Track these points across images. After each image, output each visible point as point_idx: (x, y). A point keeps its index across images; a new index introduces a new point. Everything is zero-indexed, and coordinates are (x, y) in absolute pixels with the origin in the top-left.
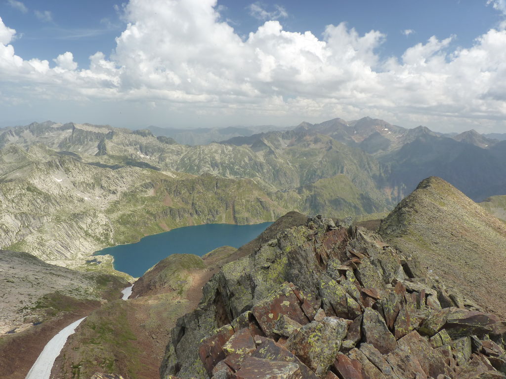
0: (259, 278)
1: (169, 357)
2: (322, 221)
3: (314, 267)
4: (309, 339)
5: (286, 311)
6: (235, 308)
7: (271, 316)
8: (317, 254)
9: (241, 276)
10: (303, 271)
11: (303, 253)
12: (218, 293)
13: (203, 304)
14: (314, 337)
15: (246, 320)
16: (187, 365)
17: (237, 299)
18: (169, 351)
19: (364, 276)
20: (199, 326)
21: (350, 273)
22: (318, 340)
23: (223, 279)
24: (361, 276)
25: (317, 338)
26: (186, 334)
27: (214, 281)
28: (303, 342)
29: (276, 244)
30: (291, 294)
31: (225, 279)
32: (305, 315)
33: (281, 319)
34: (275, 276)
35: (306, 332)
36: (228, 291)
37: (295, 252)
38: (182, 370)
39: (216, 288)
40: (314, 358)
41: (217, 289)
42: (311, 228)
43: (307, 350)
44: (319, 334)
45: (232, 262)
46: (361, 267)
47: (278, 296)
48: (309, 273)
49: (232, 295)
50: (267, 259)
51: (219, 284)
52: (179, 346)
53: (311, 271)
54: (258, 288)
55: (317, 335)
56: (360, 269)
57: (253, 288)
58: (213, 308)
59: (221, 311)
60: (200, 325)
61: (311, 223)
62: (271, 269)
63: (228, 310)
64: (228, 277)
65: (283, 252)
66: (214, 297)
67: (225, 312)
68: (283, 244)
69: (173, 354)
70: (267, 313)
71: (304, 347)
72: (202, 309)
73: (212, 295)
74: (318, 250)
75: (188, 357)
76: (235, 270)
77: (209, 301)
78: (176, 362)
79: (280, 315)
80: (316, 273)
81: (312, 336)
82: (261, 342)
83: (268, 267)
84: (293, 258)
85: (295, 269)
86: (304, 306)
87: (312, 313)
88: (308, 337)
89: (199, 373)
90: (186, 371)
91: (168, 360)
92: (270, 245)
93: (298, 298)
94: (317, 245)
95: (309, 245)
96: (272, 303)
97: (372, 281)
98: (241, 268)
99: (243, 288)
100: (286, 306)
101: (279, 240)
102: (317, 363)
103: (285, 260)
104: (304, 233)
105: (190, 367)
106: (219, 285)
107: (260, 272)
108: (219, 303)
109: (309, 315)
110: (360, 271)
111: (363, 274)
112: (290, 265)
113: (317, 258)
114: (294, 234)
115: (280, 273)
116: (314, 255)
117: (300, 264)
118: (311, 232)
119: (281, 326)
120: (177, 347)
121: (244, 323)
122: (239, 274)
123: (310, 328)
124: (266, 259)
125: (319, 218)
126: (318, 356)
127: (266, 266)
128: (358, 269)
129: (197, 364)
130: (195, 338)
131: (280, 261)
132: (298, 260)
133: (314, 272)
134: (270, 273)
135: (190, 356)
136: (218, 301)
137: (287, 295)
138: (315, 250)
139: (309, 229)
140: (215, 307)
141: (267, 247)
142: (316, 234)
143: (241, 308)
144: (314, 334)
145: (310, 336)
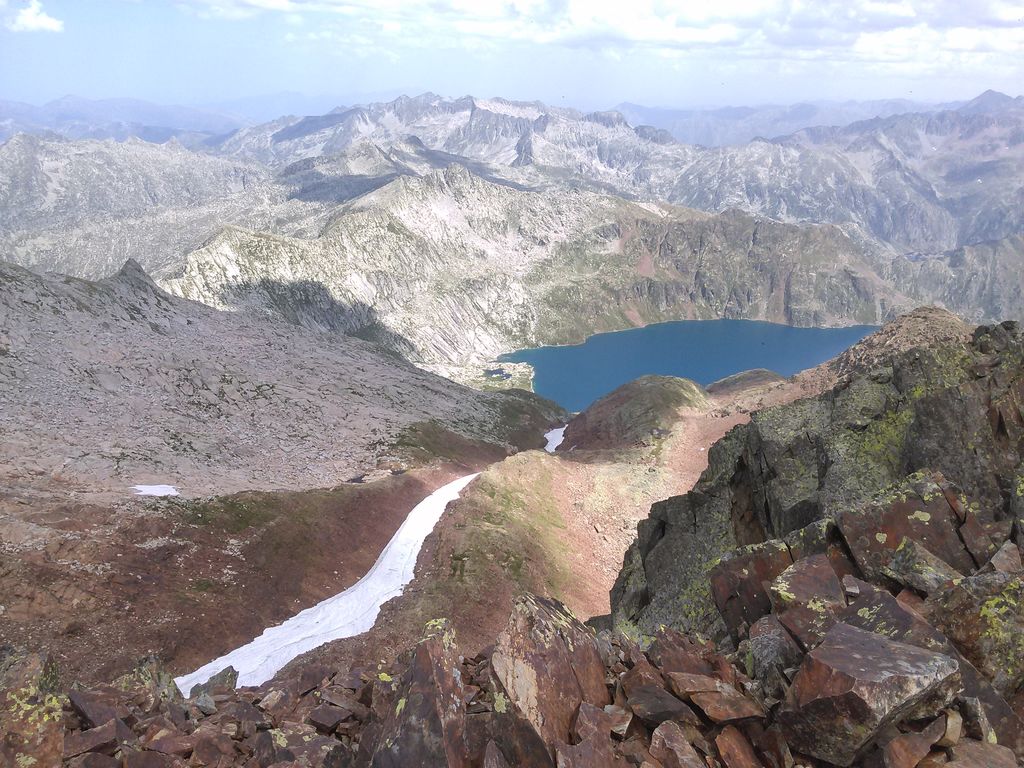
0: (841, 448)
2: (1014, 336)
3: (980, 439)
4: (984, 608)
5: (918, 532)
6: (776, 502)
7: (881, 538)
8: (991, 411)
9: (798, 438)
10: (949, 445)
11: (956, 406)
12: (741, 466)
13: (708, 484)
14: (999, 605)
15: (820, 538)
16: (664, 596)
17: (782, 483)
18: (631, 562)
20: (695, 525)
22: (1007, 614)
23: (755, 438)
25: (1004, 609)
26: (666, 536)
27: (734, 441)
28: (968, 612)
29: (890, 378)
30: (936, 498)
31: (760, 439)
32: (966, 549)
33: (908, 550)
34: (878, 447)
35: (976, 592)
36: (764, 465)
37: (937, 401)
38: (653, 603)
39: (737, 454)
40: (990, 653)
41: (740, 458)
42: (984, 349)
43: (975, 632)
44: (1012, 602)
47: (904, 497)
48: (964, 452)
49: (773, 473)
50: (864, 409)
51: (746, 446)
52: (651, 556)
53: (971, 447)
54: (834, 468)
55: (1005, 603)
57: (824, 467)
58: (728, 494)
59: (744, 503)
60: (698, 524)
61: (983, 339)
62: (870, 432)
63: (760, 503)
64: (767, 434)
65: (904, 398)
66: (732, 473)
67: (752, 507)
68: (907, 381)
69: (639, 569)
70: (874, 531)
71: (969, 623)
72: (706, 492)
73: (728, 468)
74: (997, 404)
75: (668, 582)
76: (783, 422)
77: (721, 478)
78: (645, 586)
79: (905, 539)
80: (982, 454)
81: (992, 603)
82: (858, 591)
83: (864, 428)
84: (929, 414)
85: (930, 438)
86: (966, 531)
87: (987, 547)
88: (982, 603)
89: (687, 617)
90: (662, 607)
91: (627, 579)
92: (875, 379)
93: (954, 510)
94: (995, 392)
95: (975, 389)
96: (887, 510)
98: (799, 421)
99: (798, 463)
100: (922, 523)
101: (896, 371)
102: (997, 665)
103: (907, 416)
104: (963, 360)
105: (671, 601)
106: (746, 450)
107: (843, 435)
108: (742, 487)
109: (976, 552)
112: (919, 427)
113: (991, 420)
114: (939, 361)
115: (891, 442)
116: (983, 412)
117: (945, 428)
118: (983, 359)
119: (907, 563)
120: (647, 559)
121: (815, 542)
122: (792, 433)
123: (988, 585)
124: (859, 409)
125: (1007, 329)
126: (1003, 649)
127: (859, 423)
129: (685, 597)
130: (685, 548)
131: (894, 416)
132: (941, 419)
133: (979, 451)
134: (867, 439)
135: (672, 579)
136: (741, 481)
137: (926, 499)
138: (989, 401)
139: (977, 353)
140: (732, 494)
141: (866, 382)
142: (997, 365)
143: (788, 504)
144: (998, 599)
145: (987, 602)
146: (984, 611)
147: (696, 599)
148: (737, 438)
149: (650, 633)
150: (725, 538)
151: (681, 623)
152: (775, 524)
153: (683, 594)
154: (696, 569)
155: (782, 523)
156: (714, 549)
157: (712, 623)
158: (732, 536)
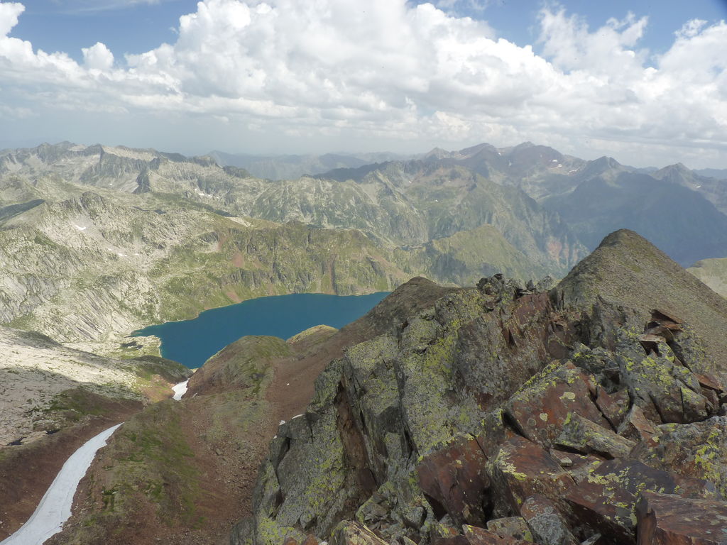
0: (411, 366)
1: (266, 481)
2: (504, 283)
3: (500, 350)
4: (697, 456)
5: (569, 408)
6: (369, 411)
7: (544, 417)
8: (504, 330)
9: (378, 364)
10: (482, 356)
11: (483, 330)
12: (341, 389)
13: (318, 405)
14: (706, 452)
15: (498, 424)
16: (295, 494)
17: (371, 397)
18: (266, 473)
19: (690, 352)
20: (312, 437)
21: (664, 347)
22: (715, 458)
23: (349, 368)
24: (684, 352)
25: (712, 455)
26: (292, 448)
27: (332, 372)
28: (684, 462)
29: (434, 317)
30: (576, 380)
31: (352, 368)
32: (603, 416)
33: (575, 422)
34: (435, 363)
36: (357, 386)
37: (470, 327)
38: (287, 501)
39: (337, 381)
41: (340, 383)
42: (488, 292)
44: (715, 447)
45: (361, 344)
46: (680, 338)
47: (554, 383)
48: (492, 359)
49: (364, 391)
50: (422, 338)
51: (342, 374)
52: (282, 465)
53: (496, 356)
54: (409, 381)
55: (712, 450)
56: (679, 341)
57: (402, 383)
58: (333, 410)
59: (345, 416)
60: (314, 436)
61: (487, 286)
62: (429, 353)
63: (356, 414)
64: (356, 364)
65: (447, 328)
66: (334, 395)
67: (351, 417)
68: (447, 316)
69: (272, 477)
70: (537, 413)
72: (317, 412)
73: (331, 391)
74: (507, 325)
75: (296, 483)
76: (366, 355)
77: (328, 399)
78: (278, 490)
80: (503, 359)
81: (702, 451)
82: (570, 461)
83: (425, 350)
84: (467, 336)
85: (469, 352)
86: (600, 401)
88: (694, 453)
89: (312, 506)
90: (293, 503)
91: (264, 486)
92: (424, 318)
93: (588, 388)
94: (504, 318)
95: (493, 317)
96: (544, 395)
97: (704, 361)
98: (377, 352)
99: (379, 381)
100: (570, 401)
101: (438, 311)
103: (450, 340)
104: (478, 300)
105: (300, 497)
106: (343, 377)
107: (411, 357)
108: (342, 404)
110: (679, 344)
111: (687, 349)
112: (462, 346)
113: (504, 336)
114: (464, 302)
115: (442, 359)
116: (499, 332)
117: (478, 344)
118: (490, 299)
119: (577, 433)
120: (279, 468)
121: (494, 429)
122: (373, 361)
124: (418, 339)
125: (498, 279)
127: (420, 348)
128: (676, 340)
129: (310, 492)
130: (306, 455)
131: (443, 341)
132: (475, 339)
133: (500, 357)
134: (428, 359)
135: (299, 480)
136: (341, 400)
137: (569, 382)
138: (501, 324)
139: (485, 295)
140: (336, 410)
141: (419, 320)
142: (498, 301)
143: (378, 411)
144: (705, 447)
145: (698, 451)
146: (698, 459)
147: (318, 492)
148: (334, 370)
149: (286, 524)
150: (334, 443)
151: (309, 512)
152: (369, 427)
153: (308, 490)
154: (316, 470)
155: (375, 426)
156: (327, 452)
157: (331, 507)
158: (338, 441)
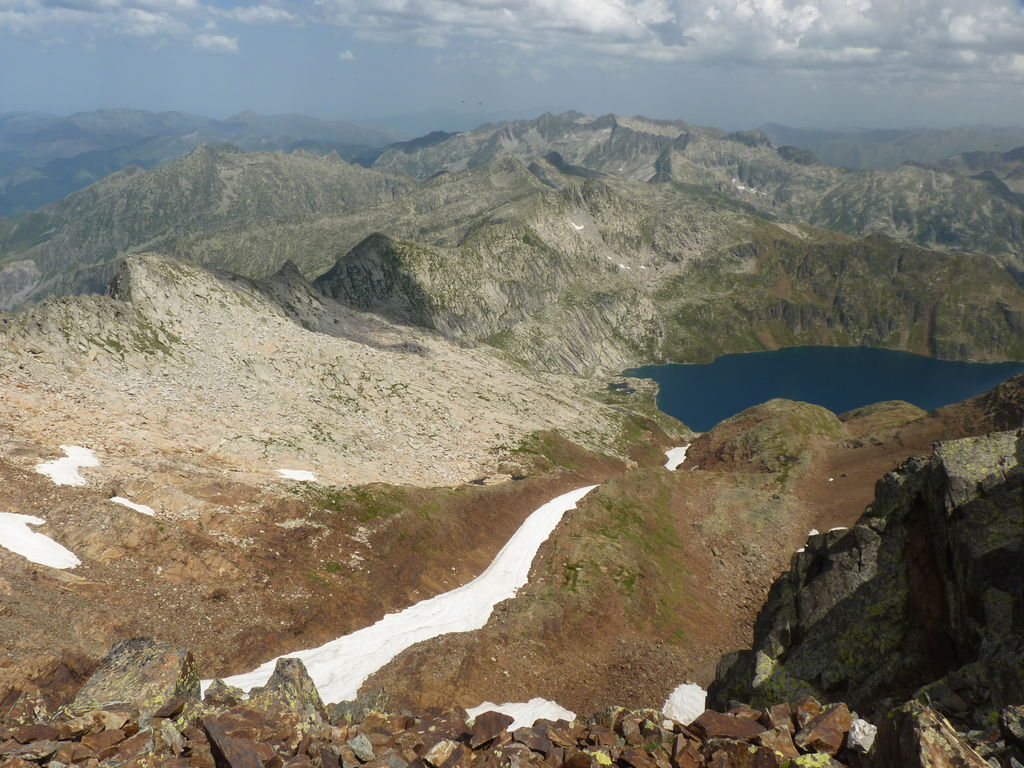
1: (779, 609)
6: (962, 546)
9: (991, 476)
12: (919, 503)
13: (877, 519)
17: (970, 526)
18: (780, 596)
20: (860, 564)
23: (938, 473)
26: (826, 572)
27: (909, 474)
31: (944, 474)
36: (948, 504)
38: (805, 644)
39: (914, 489)
41: (919, 494)
45: (968, 439)
49: (958, 514)
51: (925, 482)
52: (806, 592)
58: (901, 532)
59: (920, 545)
60: (863, 562)
63: (939, 546)
64: (953, 470)
66: (907, 509)
67: (930, 548)
69: (788, 605)
72: (874, 528)
73: (902, 503)
75: (824, 622)
76: (973, 458)
77: (894, 514)
78: (795, 625)
89: (843, 663)
90: (815, 649)
91: (774, 614)
98: (993, 457)
99: (990, 504)
105: (826, 644)
106: (926, 486)
108: (918, 526)
120: (801, 595)
122: (984, 470)
129: (843, 641)
130: (846, 587)
135: (828, 620)
136: (917, 520)
140: (906, 533)
143: (979, 550)
147: (856, 644)
148: (912, 472)
149: (799, 675)
150: (893, 582)
151: (837, 669)
152: (959, 571)
153: (840, 637)
154: (858, 612)
155: (969, 572)
156: (881, 592)
157: (872, 672)
158: (902, 579)
